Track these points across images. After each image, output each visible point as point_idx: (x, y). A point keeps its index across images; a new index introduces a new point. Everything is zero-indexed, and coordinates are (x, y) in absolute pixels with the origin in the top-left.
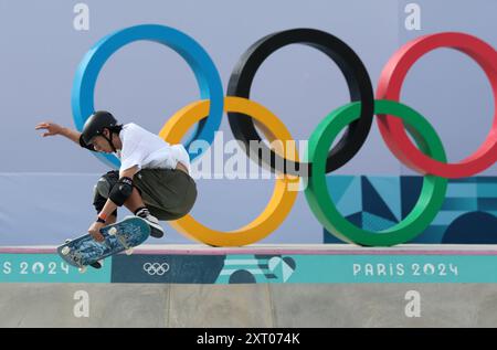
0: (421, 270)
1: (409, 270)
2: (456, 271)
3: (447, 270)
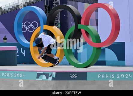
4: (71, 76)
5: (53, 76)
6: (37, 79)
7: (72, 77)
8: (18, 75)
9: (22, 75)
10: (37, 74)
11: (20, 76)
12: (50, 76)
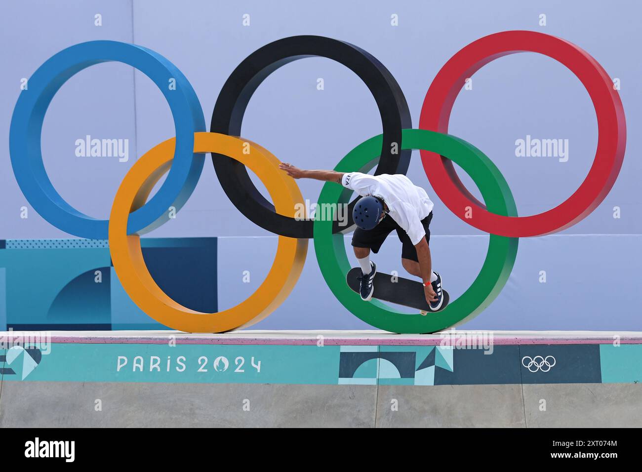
0: (210, 366)
1: (192, 364)
2: (258, 368)
3: (247, 366)
4: (527, 362)
5: (438, 363)
6: (343, 381)
7: (533, 367)
8: (221, 363)
9: (248, 362)
10: (343, 354)
11: (233, 366)
12: (424, 365)
